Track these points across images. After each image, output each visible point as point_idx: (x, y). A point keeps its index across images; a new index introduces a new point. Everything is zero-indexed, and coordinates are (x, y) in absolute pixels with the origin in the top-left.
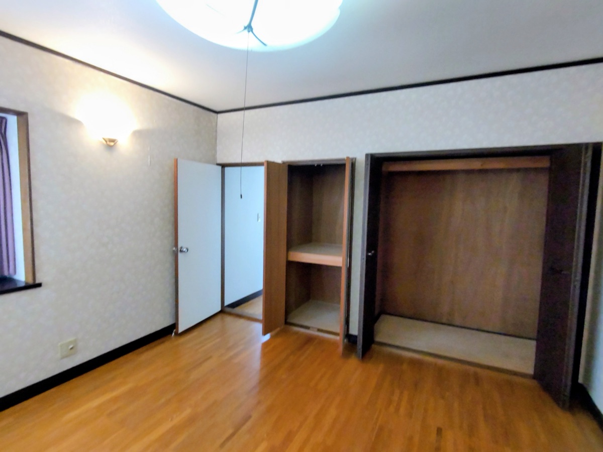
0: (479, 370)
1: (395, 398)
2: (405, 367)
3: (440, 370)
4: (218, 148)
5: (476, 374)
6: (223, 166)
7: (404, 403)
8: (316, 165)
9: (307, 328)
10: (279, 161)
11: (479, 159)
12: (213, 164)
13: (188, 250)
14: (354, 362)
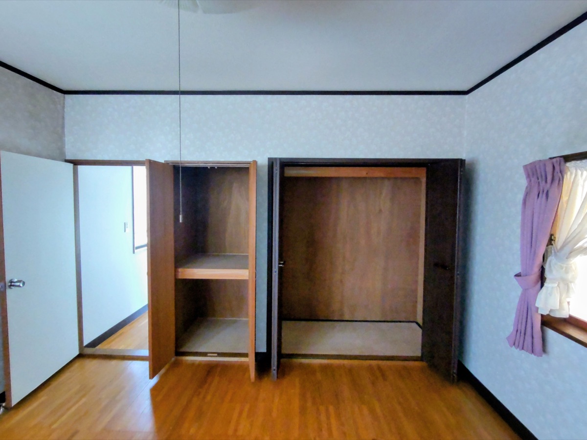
0: (380, 362)
1: (323, 417)
2: (319, 376)
3: (350, 370)
4: (66, 139)
5: (379, 368)
6: (76, 163)
7: (333, 421)
8: (209, 168)
9: (205, 354)
10: (162, 161)
11: (364, 168)
12: (62, 161)
13: (24, 284)
14: (268, 385)
